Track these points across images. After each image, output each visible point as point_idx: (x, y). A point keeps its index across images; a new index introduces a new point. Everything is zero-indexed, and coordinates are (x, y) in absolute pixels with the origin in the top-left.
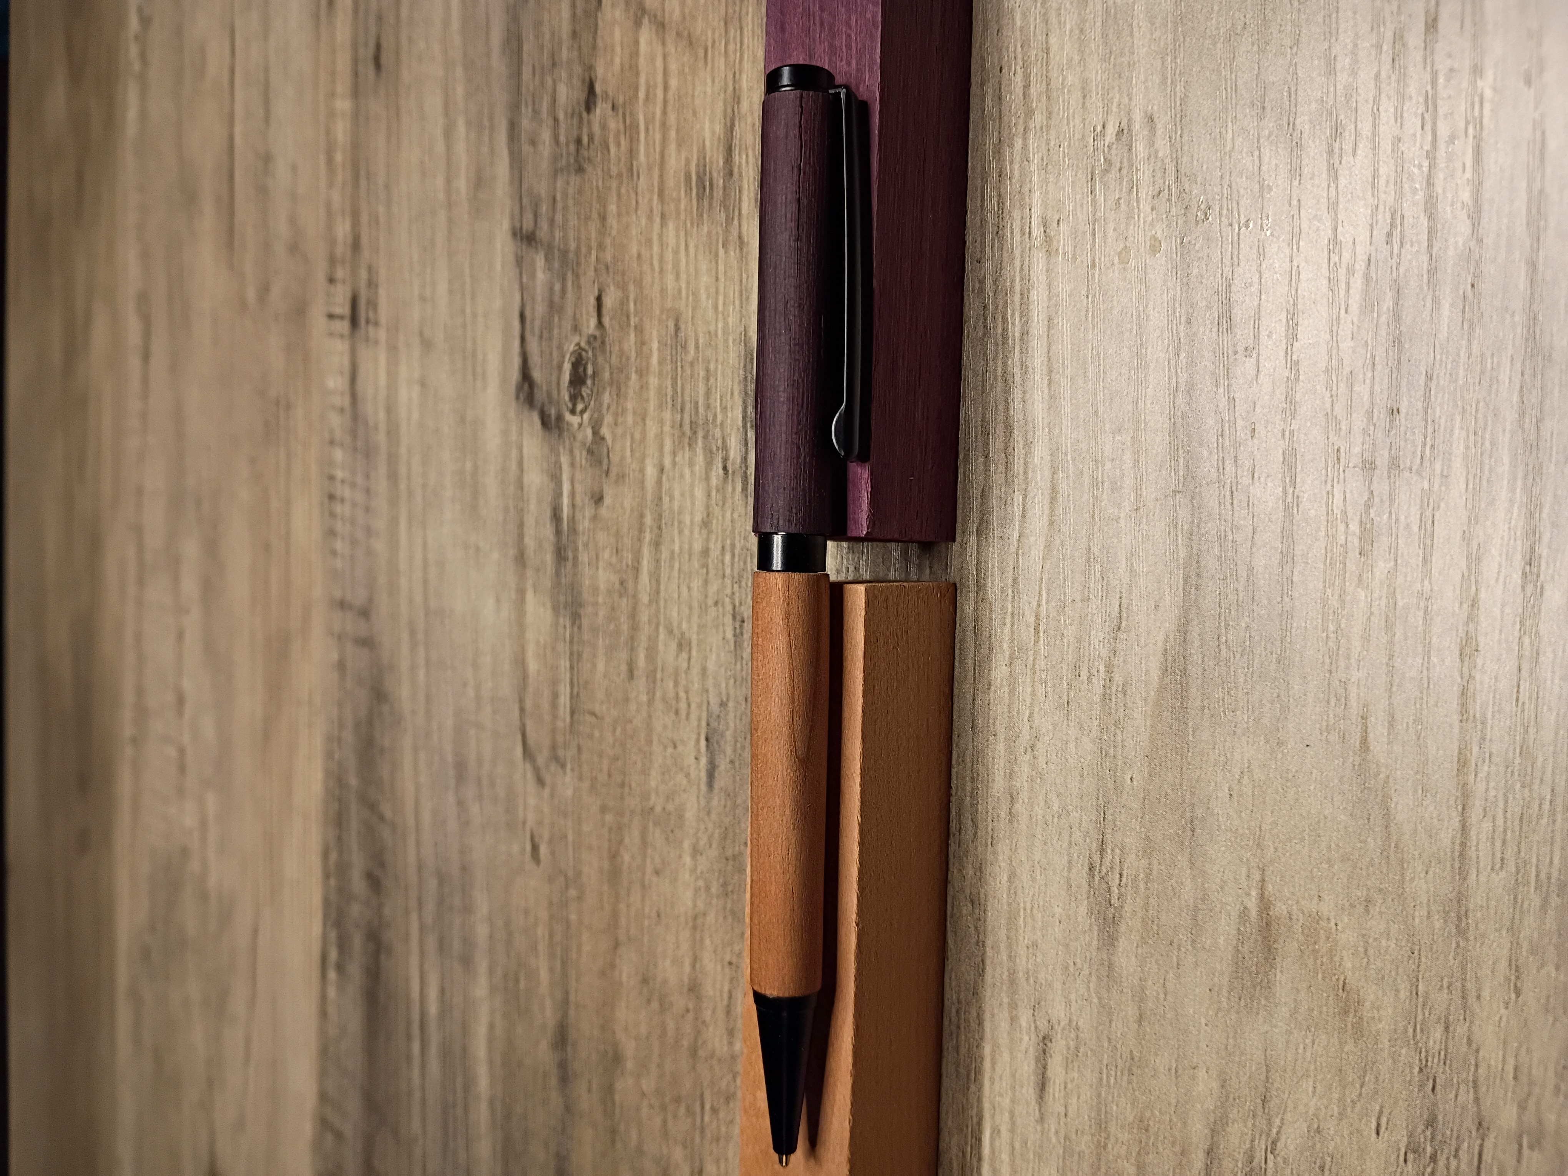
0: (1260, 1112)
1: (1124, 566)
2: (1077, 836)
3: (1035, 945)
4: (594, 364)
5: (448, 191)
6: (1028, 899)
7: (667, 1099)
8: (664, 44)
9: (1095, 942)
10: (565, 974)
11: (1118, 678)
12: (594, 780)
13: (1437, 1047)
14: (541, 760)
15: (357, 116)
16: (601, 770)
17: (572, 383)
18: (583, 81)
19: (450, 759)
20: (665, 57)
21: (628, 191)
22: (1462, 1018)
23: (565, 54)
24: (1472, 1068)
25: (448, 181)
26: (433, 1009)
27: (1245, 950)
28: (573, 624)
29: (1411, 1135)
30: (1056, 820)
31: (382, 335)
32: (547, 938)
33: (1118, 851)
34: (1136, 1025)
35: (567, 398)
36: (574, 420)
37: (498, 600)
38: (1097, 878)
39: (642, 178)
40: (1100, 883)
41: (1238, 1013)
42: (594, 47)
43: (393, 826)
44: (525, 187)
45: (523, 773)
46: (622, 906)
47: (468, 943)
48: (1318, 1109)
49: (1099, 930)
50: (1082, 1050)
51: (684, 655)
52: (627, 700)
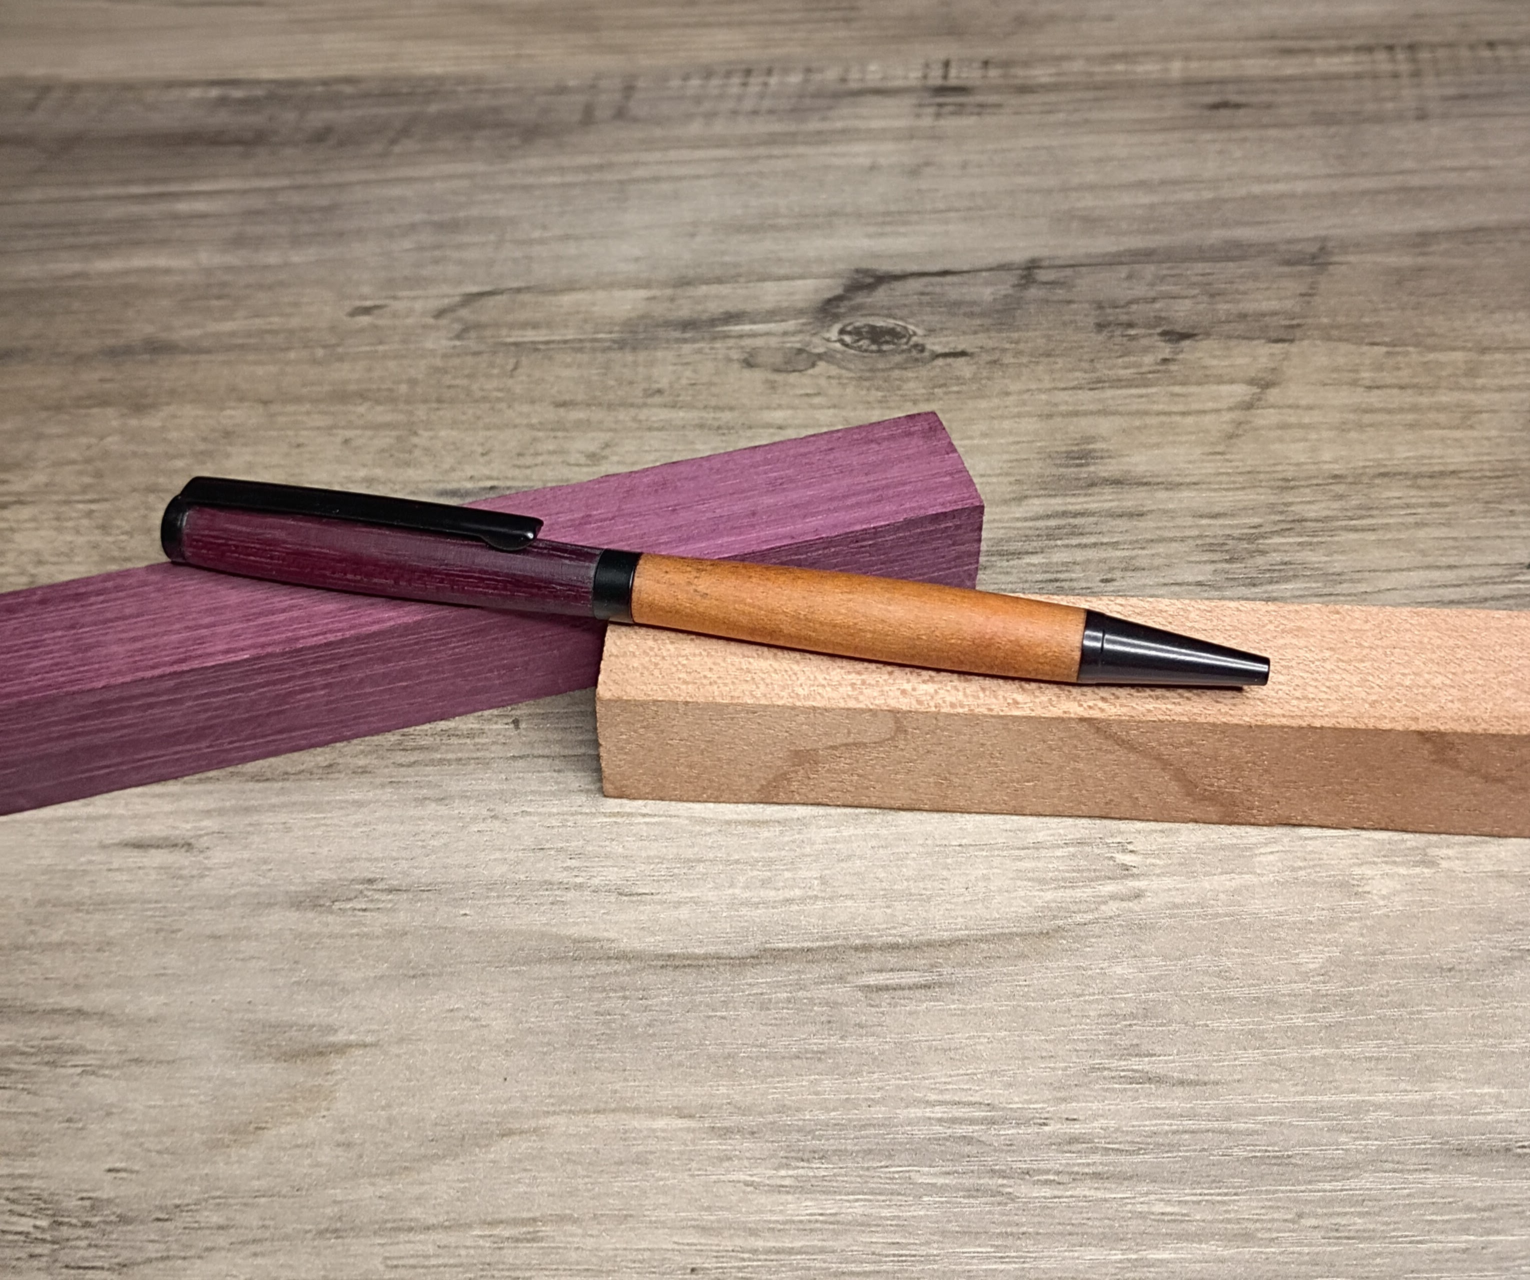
0: (124, 1057)
1: (685, 895)
2: (404, 865)
3: (288, 829)
4: (893, 352)
5: (1080, 188)
6: (336, 821)
7: (99, 464)
8: (1230, 409)
9: (293, 888)
10: (229, 349)
11: (570, 895)
12: (444, 371)
13: (202, 1219)
14: (464, 313)
15: (1164, 85)
16: (455, 378)
17: (873, 328)
18: (1194, 327)
19: (462, 214)
20: (1217, 411)
21: (1077, 379)
22: (233, 1240)
23: (1223, 307)
24: (182, 1254)
25: (1091, 187)
26: (183, 207)
27: (293, 1033)
28: (614, 341)
29: (109, 1201)
30: (420, 843)
31: (927, 122)
32: (269, 327)
33: (390, 906)
34: (208, 933)
35: (857, 324)
36: (833, 334)
37: (637, 260)
38: (361, 887)
39: (1091, 393)
40: (356, 890)
41: (228, 1029)
42: (1229, 337)
43: (384, 155)
44: (1084, 269)
45: (451, 293)
46: (308, 406)
47: (258, 242)
48: (132, 1112)
49: (306, 892)
50: (180, 882)
51: (583, 460)
52: (533, 402)
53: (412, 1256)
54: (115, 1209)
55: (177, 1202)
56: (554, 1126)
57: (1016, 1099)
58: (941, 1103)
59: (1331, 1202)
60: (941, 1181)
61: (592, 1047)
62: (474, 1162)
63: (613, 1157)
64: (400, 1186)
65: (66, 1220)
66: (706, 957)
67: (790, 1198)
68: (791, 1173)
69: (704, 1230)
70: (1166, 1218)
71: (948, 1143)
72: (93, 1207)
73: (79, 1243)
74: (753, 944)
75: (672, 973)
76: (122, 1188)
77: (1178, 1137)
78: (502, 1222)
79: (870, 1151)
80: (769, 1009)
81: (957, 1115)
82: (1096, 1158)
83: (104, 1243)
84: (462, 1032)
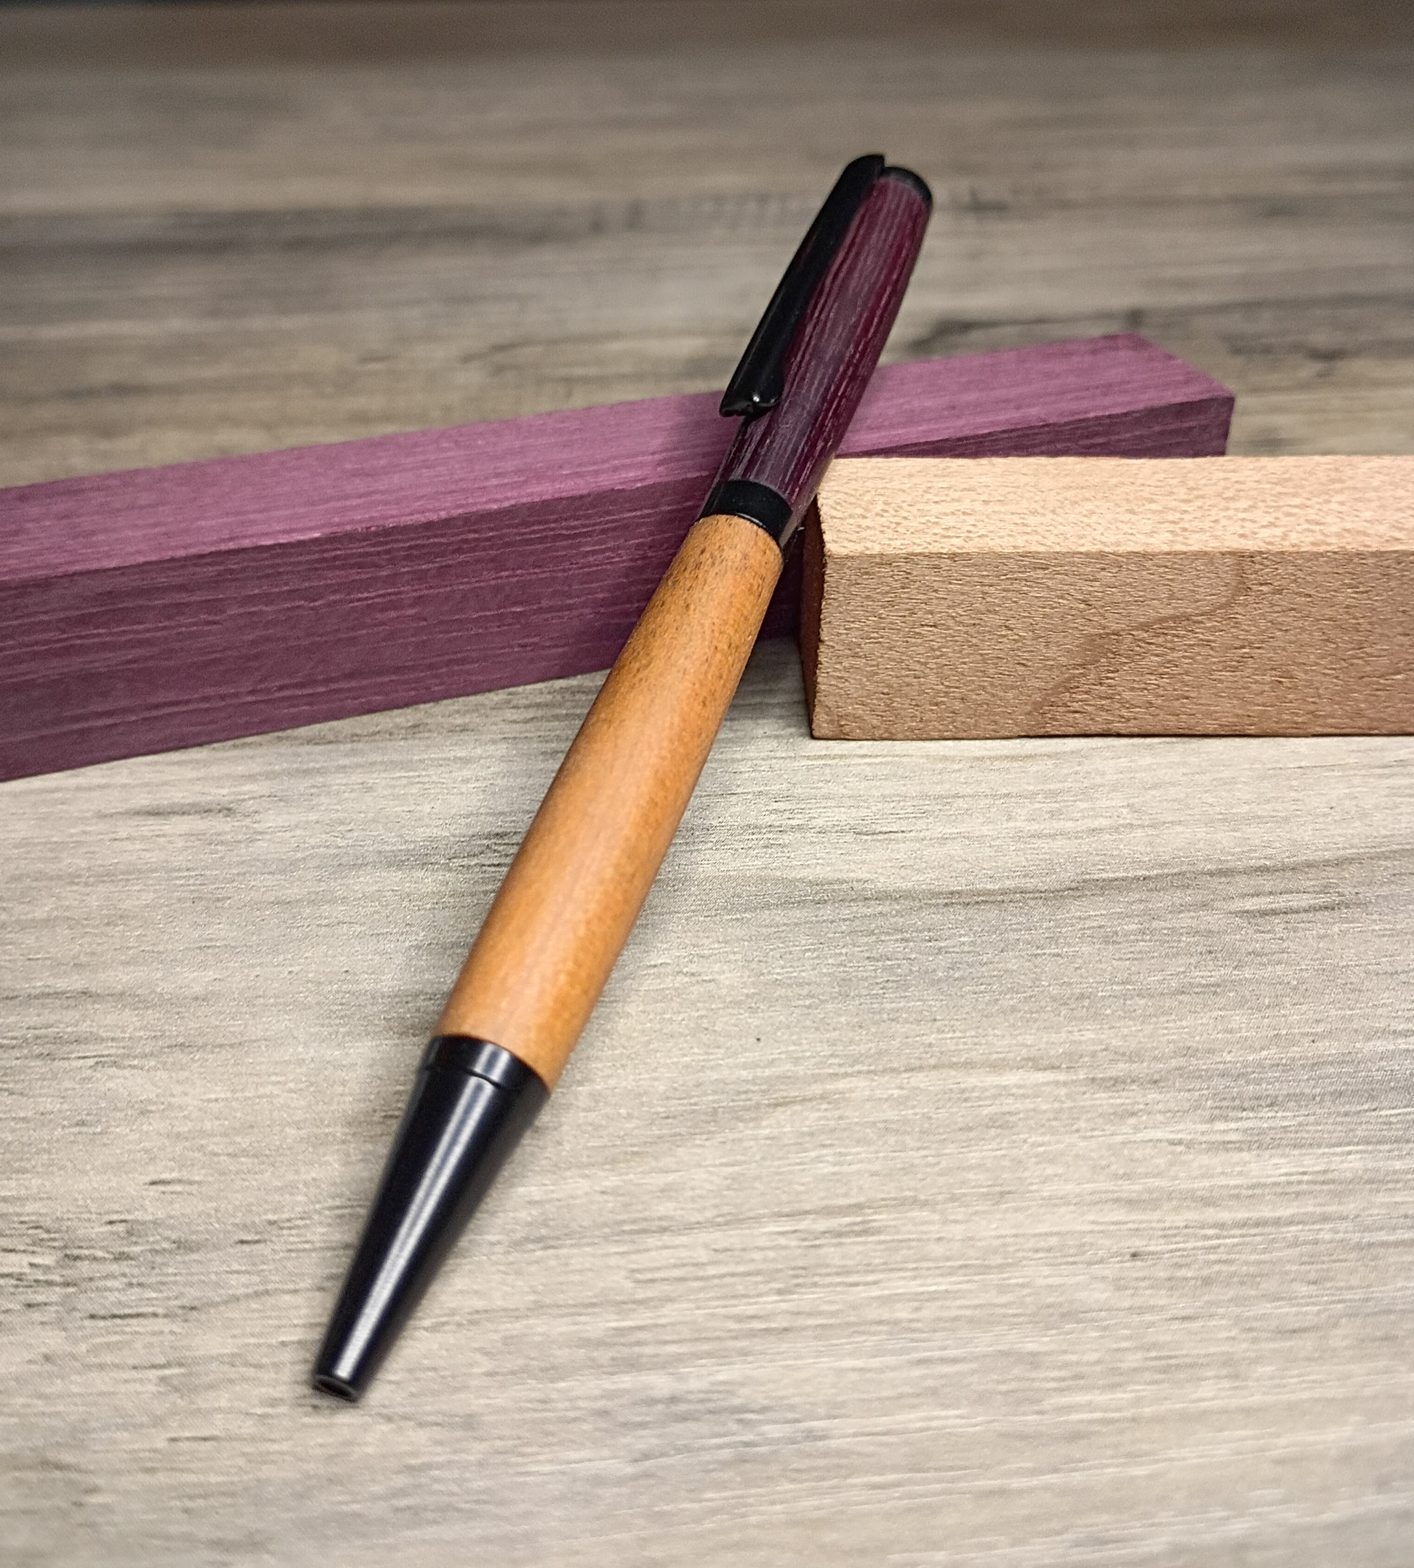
0: (161, 1043)
1: (949, 830)
3: (369, 790)
6: (435, 779)
9: (388, 848)
11: (786, 838)
18: (1341, 350)
24: (291, 1286)
29: (157, 1222)
38: (486, 842)
40: (480, 846)
41: (319, 1004)
48: (181, 1108)
49: (408, 850)
50: (220, 848)
53: (675, 1266)
54: (168, 1233)
55: (271, 1217)
56: (851, 1090)
62: (740, 1140)
63: (956, 1123)
64: (631, 1176)
65: (87, 1252)
69: (1131, 1203)
72: (130, 1233)
73: (109, 1283)
75: (963, 912)
76: (177, 1206)
78: (807, 1212)
83: (154, 1280)
84: (676, 989)
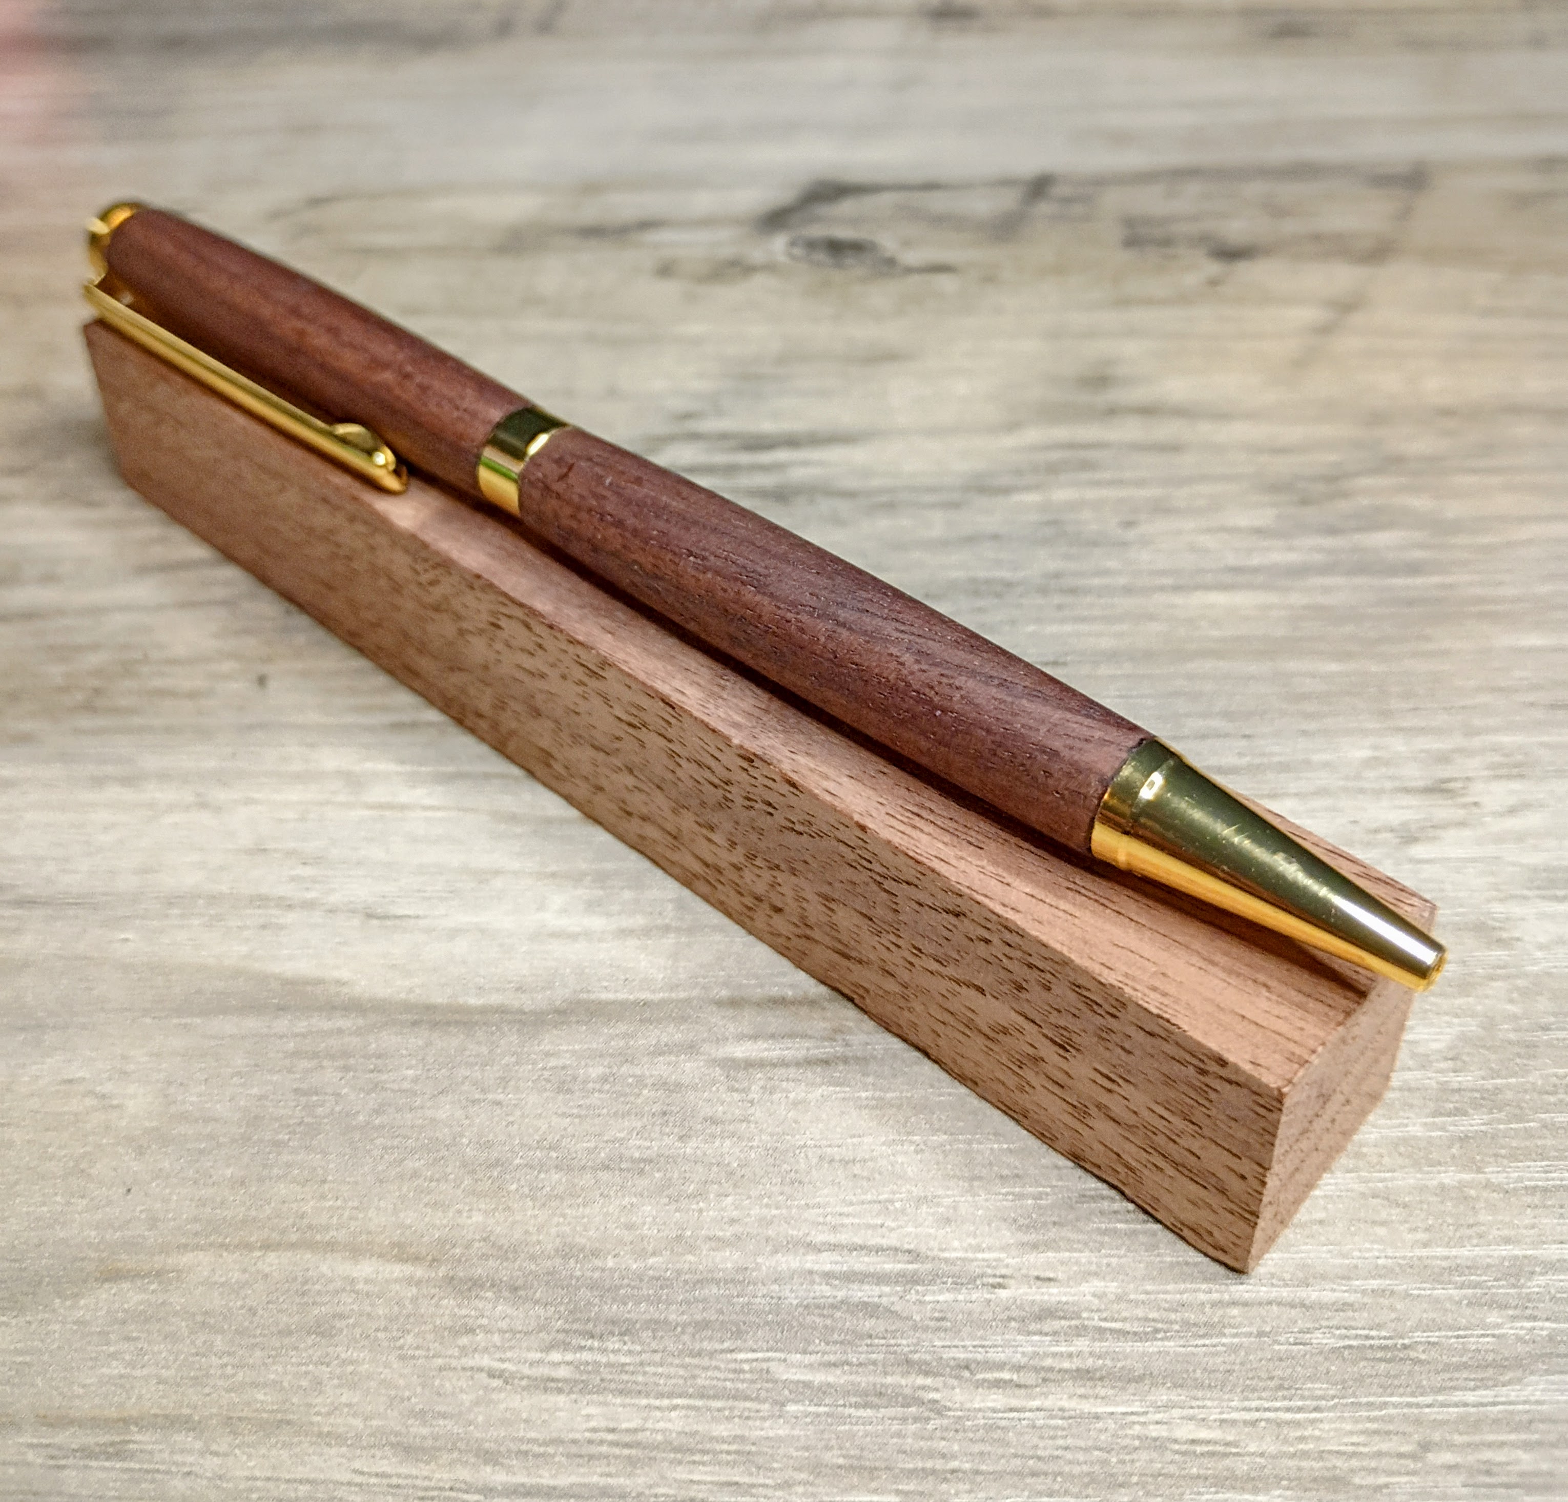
4: (854, 266)
8: (1297, 334)
14: (304, 216)
17: (833, 241)
20: (1278, 335)
21: (1095, 297)
23: (1289, 227)
28: (492, 248)
30: (83, 839)
31: (918, 42)
33: (15, 925)
35: (813, 236)
36: (779, 245)
44: (1109, 186)
45: (289, 196)
57: (956, 1244)
58: (833, 1247)
59: (1476, 1425)
60: (819, 1378)
61: (277, 1144)
66: (484, 1010)
67: (561, 1400)
68: (569, 1357)
70: (1199, 1449)
71: (838, 1314)
74: (561, 994)
77: (1220, 1312)
79: (705, 1325)
80: (569, 1091)
81: (858, 1267)
82: (1081, 1344)
